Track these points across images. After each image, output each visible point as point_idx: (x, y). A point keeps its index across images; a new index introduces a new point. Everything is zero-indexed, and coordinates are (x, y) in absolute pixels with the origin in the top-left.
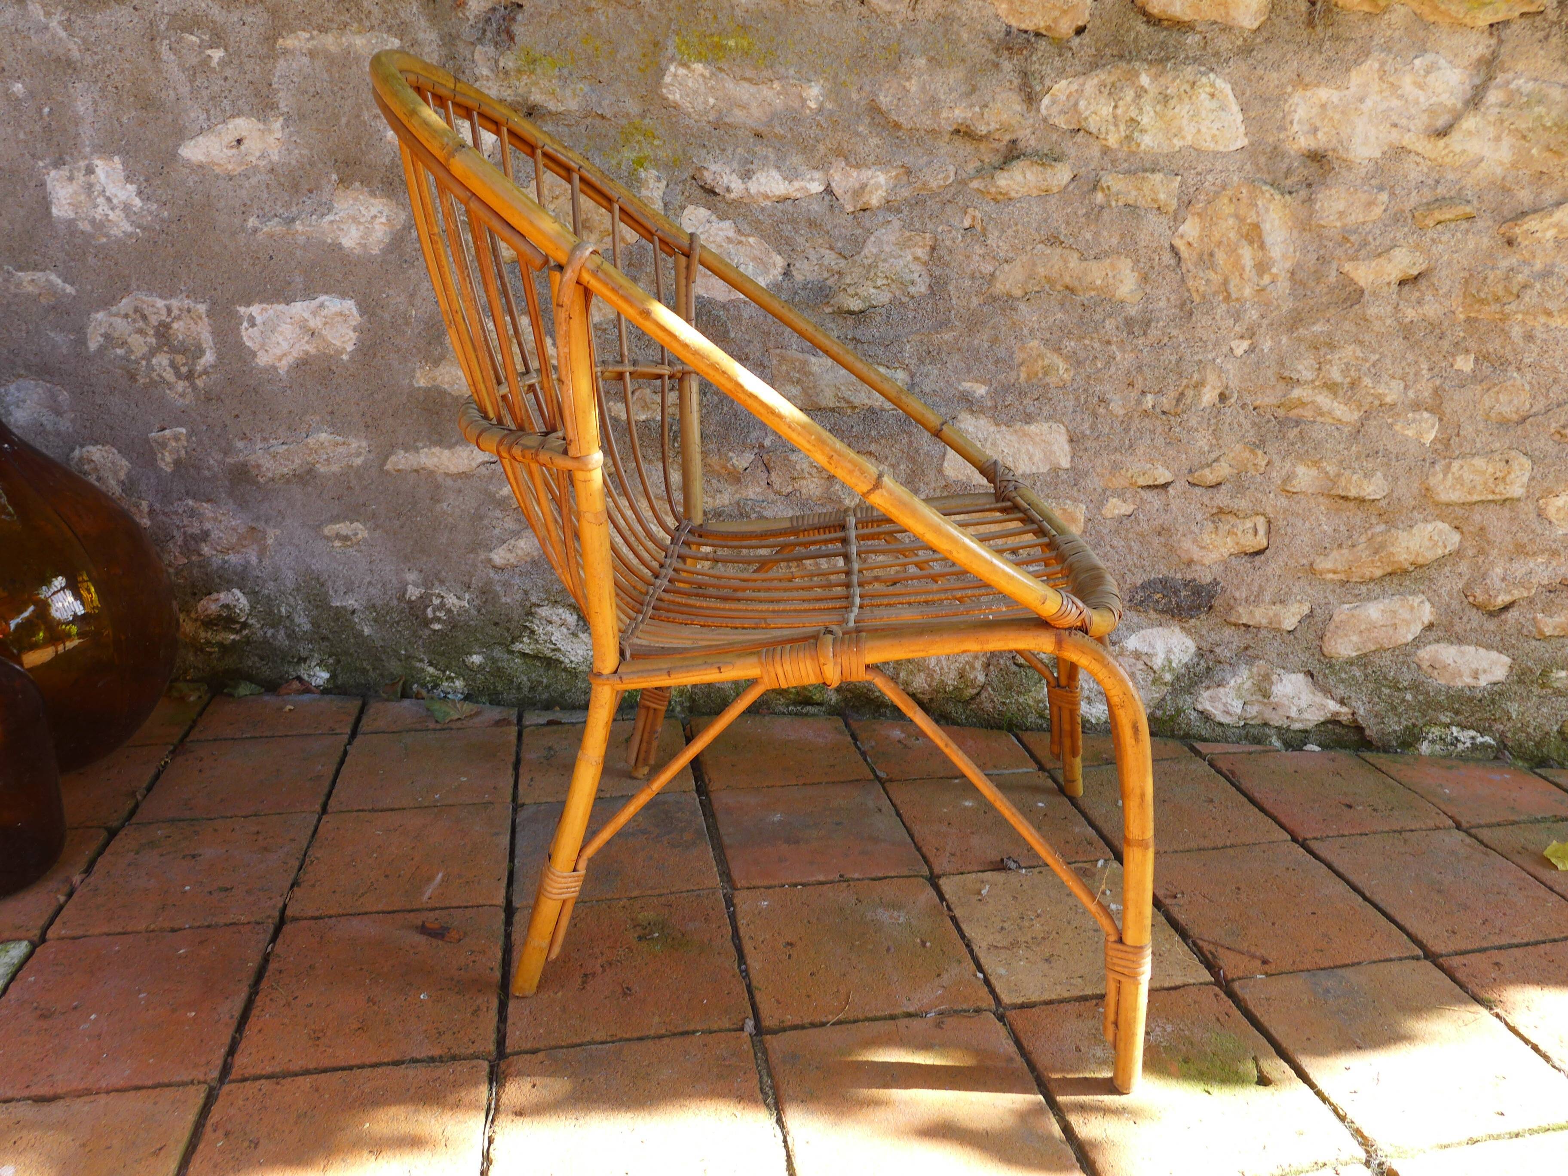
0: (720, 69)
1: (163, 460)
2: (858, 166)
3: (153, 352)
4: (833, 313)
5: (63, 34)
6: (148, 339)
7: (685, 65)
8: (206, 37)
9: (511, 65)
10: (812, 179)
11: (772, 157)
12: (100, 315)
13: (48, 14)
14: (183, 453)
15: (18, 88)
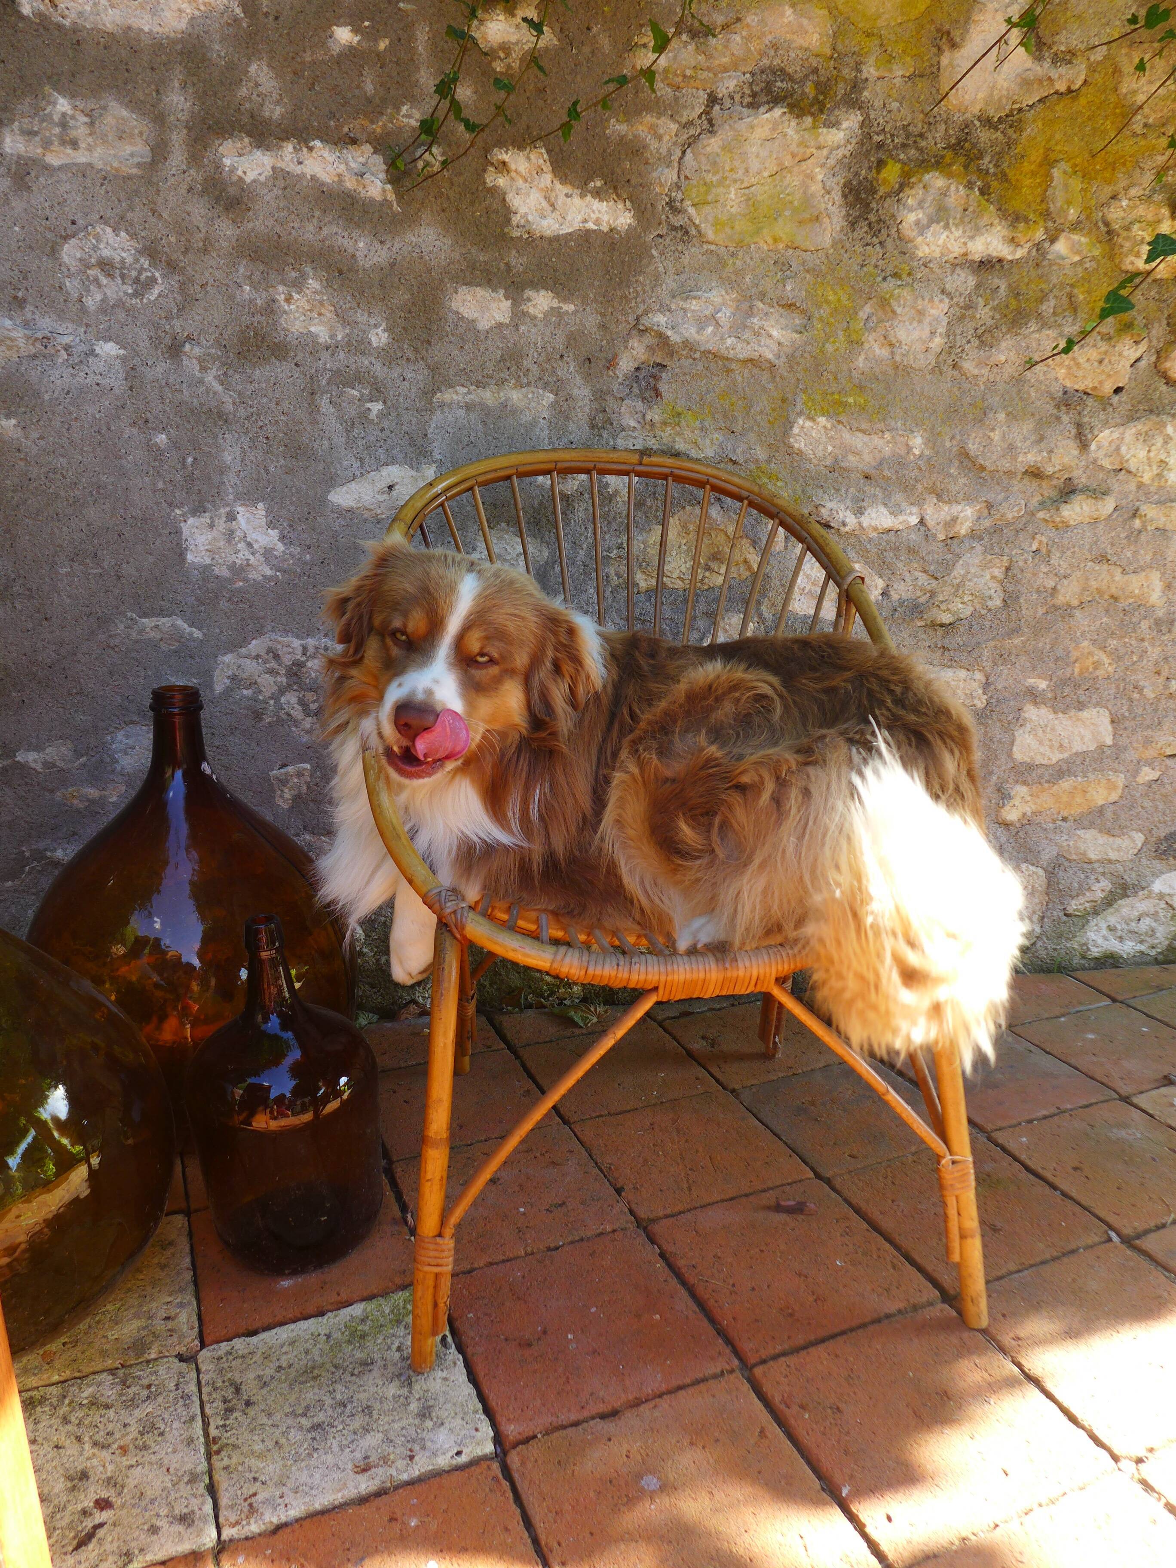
0: (839, 422)
1: (281, 796)
2: (949, 502)
3: (282, 691)
4: (926, 625)
5: (219, 388)
6: (279, 679)
7: (812, 419)
8: (367, 392)
9: (657, 418)
10: (911, 514)
11: (880, 495)
12: (228, 658)
13: (204, 369)
14: (304, 788)
15: (161, 439)
